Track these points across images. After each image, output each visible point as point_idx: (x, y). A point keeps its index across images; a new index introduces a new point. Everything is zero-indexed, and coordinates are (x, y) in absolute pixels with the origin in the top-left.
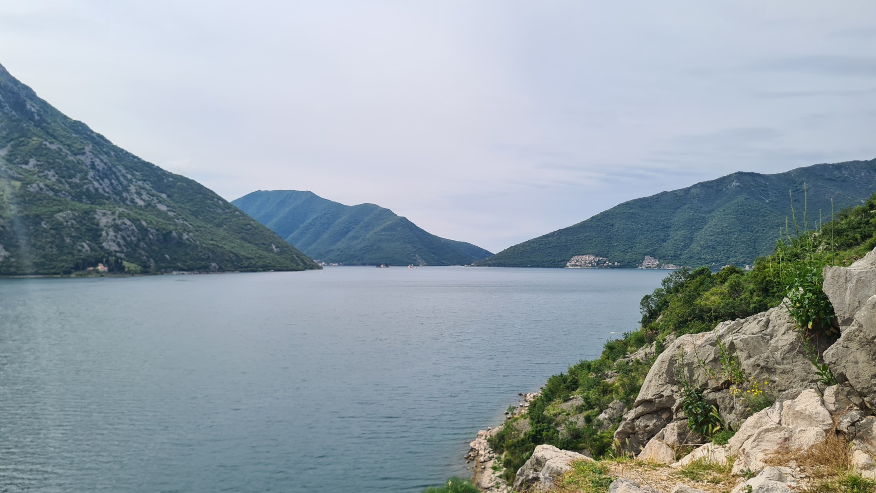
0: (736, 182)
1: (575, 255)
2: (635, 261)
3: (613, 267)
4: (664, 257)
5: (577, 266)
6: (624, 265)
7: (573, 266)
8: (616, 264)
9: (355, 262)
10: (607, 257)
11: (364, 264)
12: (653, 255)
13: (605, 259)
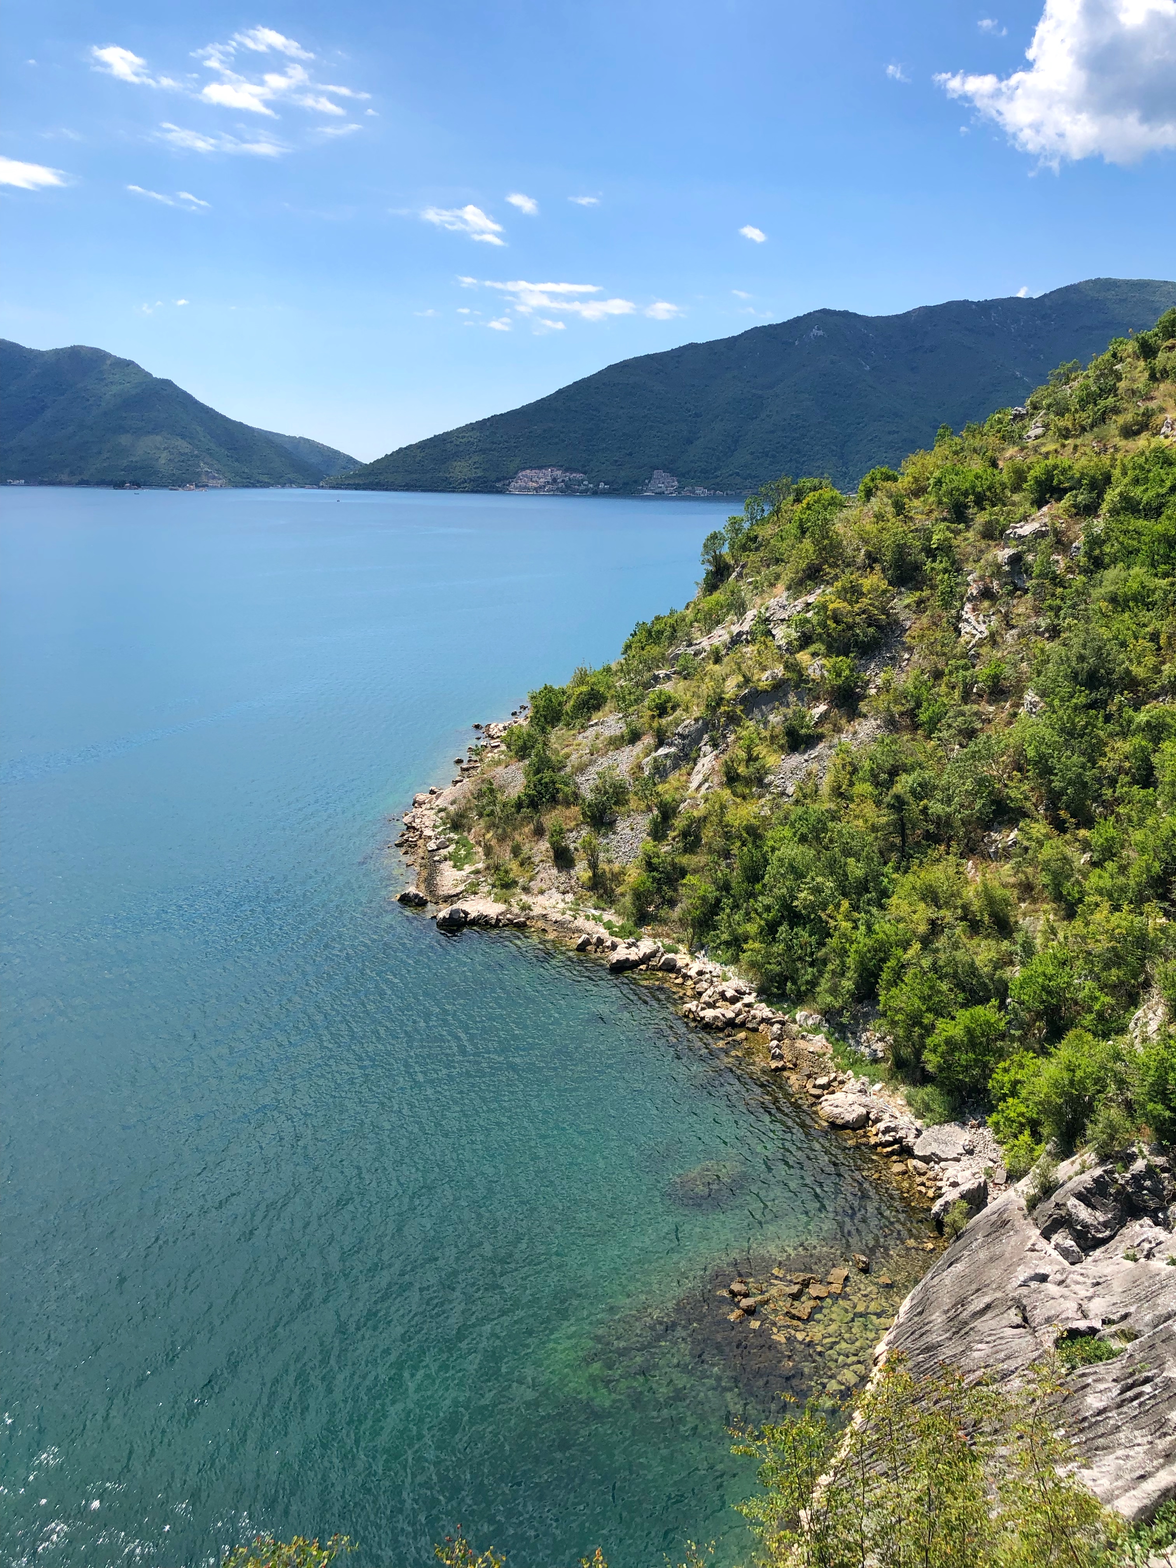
0: (819, 329)
1: (524, 469)
2: (635, 482)
3: (596, 493)
4: (688, 472)
5: (529, 489)
6: (614, 490)
7: (521, 489)
8: (602, 485)
9: (64, 478)
10: (585, 473)
11: (84, 483)
12: (667, 469)
13: (579, 476)
